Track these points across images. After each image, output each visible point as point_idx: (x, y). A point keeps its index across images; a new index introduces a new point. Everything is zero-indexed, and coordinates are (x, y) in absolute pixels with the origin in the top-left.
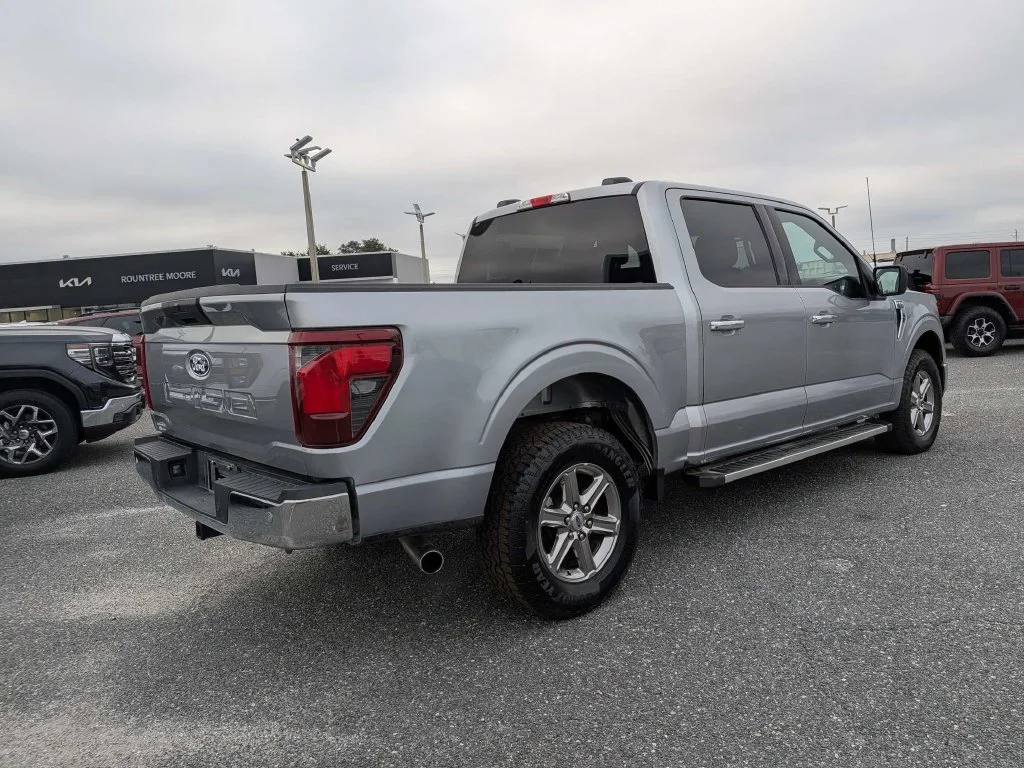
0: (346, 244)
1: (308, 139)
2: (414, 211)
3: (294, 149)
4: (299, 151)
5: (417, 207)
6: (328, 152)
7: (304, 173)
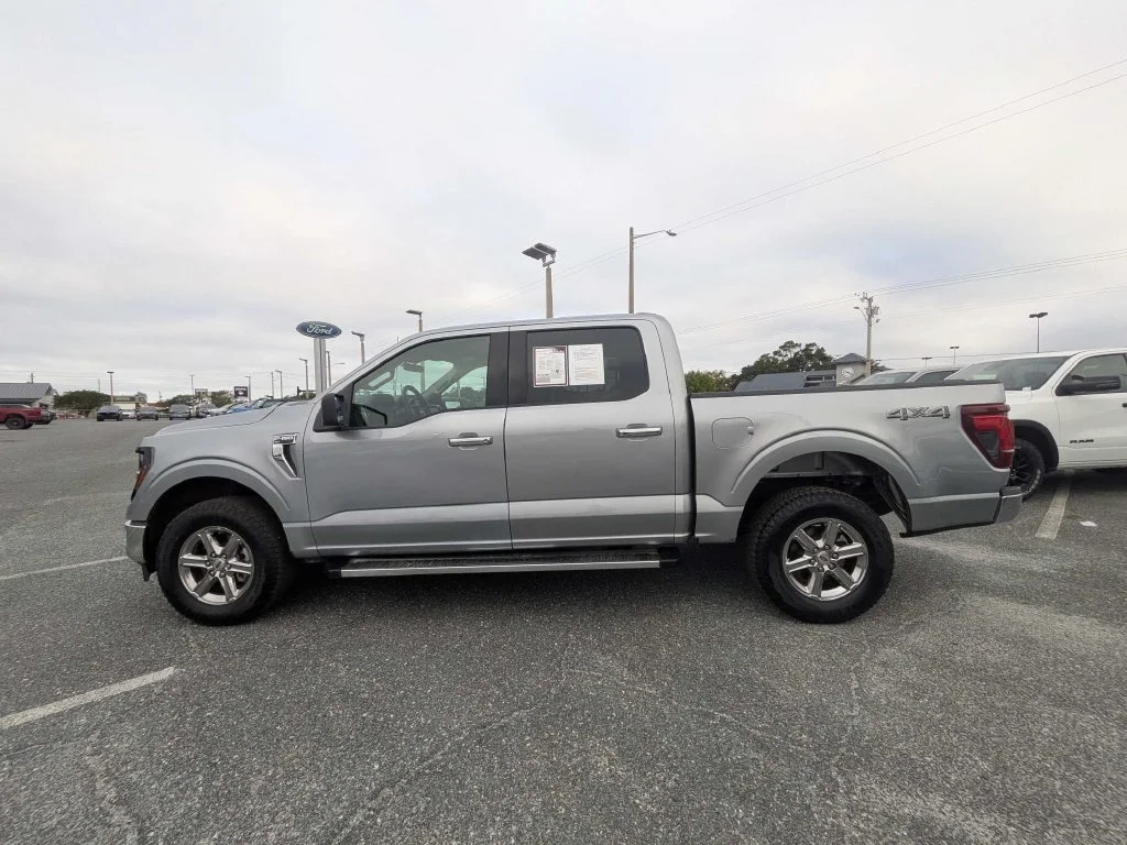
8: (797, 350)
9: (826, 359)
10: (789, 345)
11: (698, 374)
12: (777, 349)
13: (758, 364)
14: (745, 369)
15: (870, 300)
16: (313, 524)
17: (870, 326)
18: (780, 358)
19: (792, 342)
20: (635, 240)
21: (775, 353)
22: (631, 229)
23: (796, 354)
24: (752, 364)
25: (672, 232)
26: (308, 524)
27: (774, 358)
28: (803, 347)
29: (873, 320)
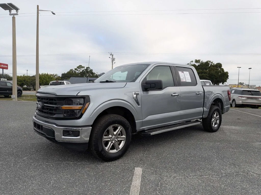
8: (83, 69)
9: (92, 73)
10: (80, 67)
11: (47, 75)
12: (76, 68)
13: (69, 73)
14: (63, 74)
15: (113, 55)
16: (143, 120)
17: (112, 64)
18: (77, 71)
19: (81, 66)
20: (39, 12)
21: (75, 69)
22: (38, 6)
23: (83, 70)
24: (66, 72)
25: (54, 12)
26: (141, 120)
27: (74, 71)
28: (85, 68)
29: (114, 62)
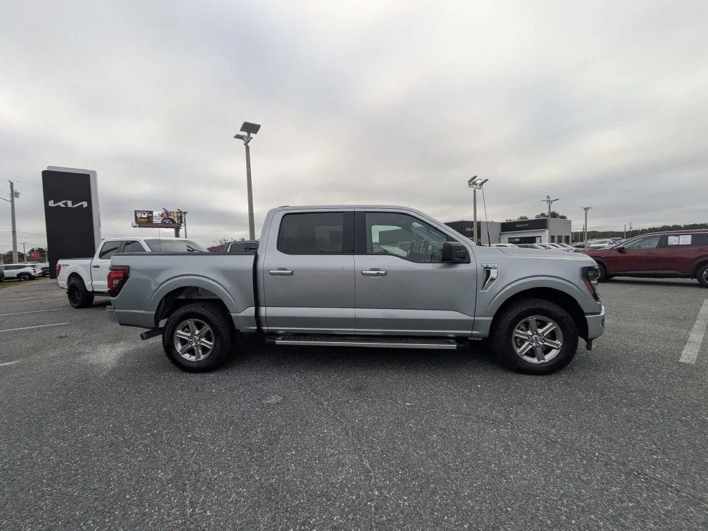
0: (539, 214)
1: (475, 177)
2: (546, 199)
3: (469, 182)
4: (472, 182)
5: (548, 197)
6: (487, 180)
7: (475, 191)
